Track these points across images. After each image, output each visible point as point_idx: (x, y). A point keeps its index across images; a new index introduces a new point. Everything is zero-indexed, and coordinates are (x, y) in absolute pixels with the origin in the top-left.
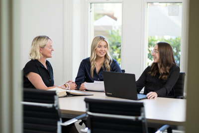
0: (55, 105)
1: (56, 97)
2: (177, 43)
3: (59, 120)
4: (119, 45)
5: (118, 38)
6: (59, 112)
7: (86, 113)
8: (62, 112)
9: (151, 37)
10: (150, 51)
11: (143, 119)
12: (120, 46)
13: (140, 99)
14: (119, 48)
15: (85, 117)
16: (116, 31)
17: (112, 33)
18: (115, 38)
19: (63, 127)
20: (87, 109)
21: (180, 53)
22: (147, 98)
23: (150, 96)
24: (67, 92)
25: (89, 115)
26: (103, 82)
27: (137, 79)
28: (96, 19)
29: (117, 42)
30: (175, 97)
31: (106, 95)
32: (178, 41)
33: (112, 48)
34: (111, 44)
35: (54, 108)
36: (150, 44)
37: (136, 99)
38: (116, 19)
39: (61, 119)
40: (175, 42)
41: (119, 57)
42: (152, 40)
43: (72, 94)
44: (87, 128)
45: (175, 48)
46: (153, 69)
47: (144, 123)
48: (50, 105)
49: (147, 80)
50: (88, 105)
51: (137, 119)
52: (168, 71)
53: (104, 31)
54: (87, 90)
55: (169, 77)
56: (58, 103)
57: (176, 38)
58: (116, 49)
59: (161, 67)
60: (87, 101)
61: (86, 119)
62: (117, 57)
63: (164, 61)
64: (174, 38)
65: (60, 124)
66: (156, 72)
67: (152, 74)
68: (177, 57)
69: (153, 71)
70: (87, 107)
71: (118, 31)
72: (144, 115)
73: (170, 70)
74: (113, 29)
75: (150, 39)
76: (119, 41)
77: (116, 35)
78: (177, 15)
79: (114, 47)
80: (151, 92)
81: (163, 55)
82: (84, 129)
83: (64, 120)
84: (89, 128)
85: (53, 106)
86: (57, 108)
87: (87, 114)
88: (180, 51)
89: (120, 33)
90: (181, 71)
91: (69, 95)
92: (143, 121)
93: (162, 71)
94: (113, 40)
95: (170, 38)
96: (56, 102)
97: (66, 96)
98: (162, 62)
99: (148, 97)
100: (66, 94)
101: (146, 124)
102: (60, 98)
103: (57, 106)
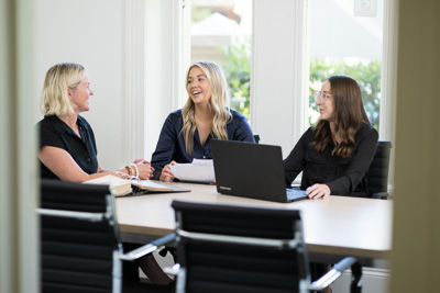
0: (108, 215)
1: (109, 198)
2: (373, 72)
3: (117, 248)
4: (247, 77)
5: (243, 63)
6: (116, 230)
7: (175, 231)
8: (123, 230)
9: (317, 61)
10: (312, 91)
11: (299, 245)
12: (249, 80)
13: (293, 201)
14: (246, 85)
15: (174, 241)
16: (239, 47)
17: (230, 53)
18: (236, 63)
19: (125, 263)
20: (178, 224)
21: (379, 95)
22: (307, 198)
23: (314, 193)
24: (133, 186)
25: (183, 238)
26: (211, 161)
27: (285, 155)
28: (195, 20)
29: (241, 71)
30: (370, 196)
31: (219, 190)
32: (375, 69)
33: (231, 86)
34: (228, 75)
35: (105, 221)
36: (314, 77)
37: (284, 200)
38: (237, 19)
39: (120, 246)
40: (368, 71)
41: (247, 104)
42: (319, 68)
43: (144, 190)
44: (178, 266)
45: (369, 85)
46: (320, 135)
47: (302, 254)
48: (96, 217)
49: (307, 158)
50: (179, 215)
51: (286, 246)
52: (352, 139)
53: (212, 48)
54: (176, 180)
55: (355, 152)
56: (114, 211)
57: (372, 64)
58: (239, 86)
59: (337, 129)
60: (177, 206)
61: (175, 245)
62: (242, 105)
63: (344, 115)
64: (366, 63)
65: (118, 256)
66: (326, 140)
67: (319, 147)
68: (373, 103)
69: (319, 139)
70: (177, 220)
71: (243, 47)
72: (302, 238)
73: (356, 136)
74: (233, 42)
75: (314, 65)
76: (246, 70)
77: (239, 56)
78: (373, 15)
79: (236, 83)
80: (316, 186)
81: (341, 103)
82: (171, 266)
83: (128, 248)
84: (181, 266)
85: (104, 218)
86: (112, 223)
87: (177, 235)
88: (379, 91)
89: (248, 52)
90: (381, 138)
91: (137, 191)
92: (300, 250)
93: (338, 139)
94: (234, 68)
95: (357, 63)
96: (109, 208)
97: (130, 195)
98: (340, 118)
99: (310, 196)
100: (131, 190)
101: (306, 255)
102: (118, 199)
103: (112, 218)
